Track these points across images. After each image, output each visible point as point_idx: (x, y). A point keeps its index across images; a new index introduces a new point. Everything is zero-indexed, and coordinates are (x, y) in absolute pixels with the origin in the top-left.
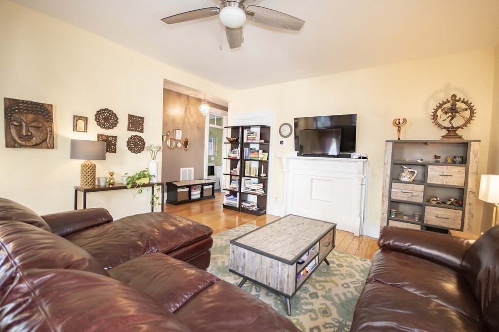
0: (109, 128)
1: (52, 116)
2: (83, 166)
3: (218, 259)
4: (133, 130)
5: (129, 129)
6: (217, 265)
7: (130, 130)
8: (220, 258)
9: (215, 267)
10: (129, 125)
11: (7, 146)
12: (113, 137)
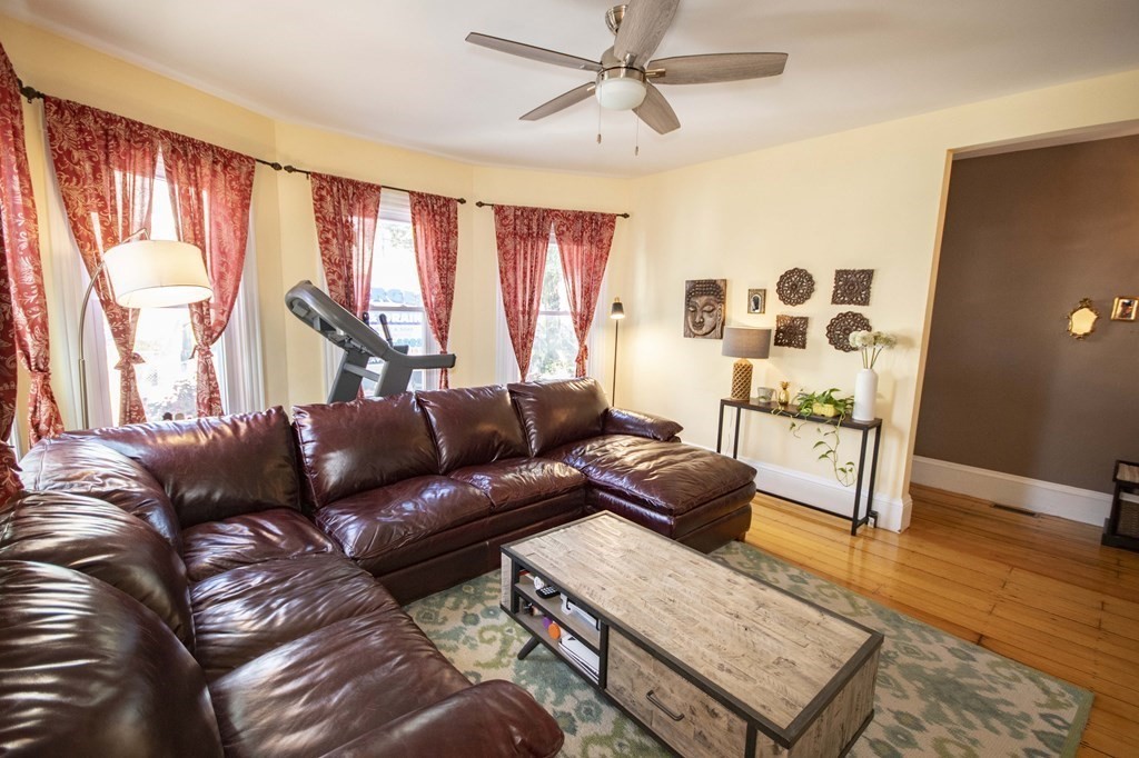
0: (798, 303)
1: (724, 295)
2: (737, 367)
4: (843, 302)
5: (835, 301)
7: (837, 303)
10: (835, 292)
11: (685, 336)
12: (802, 318)
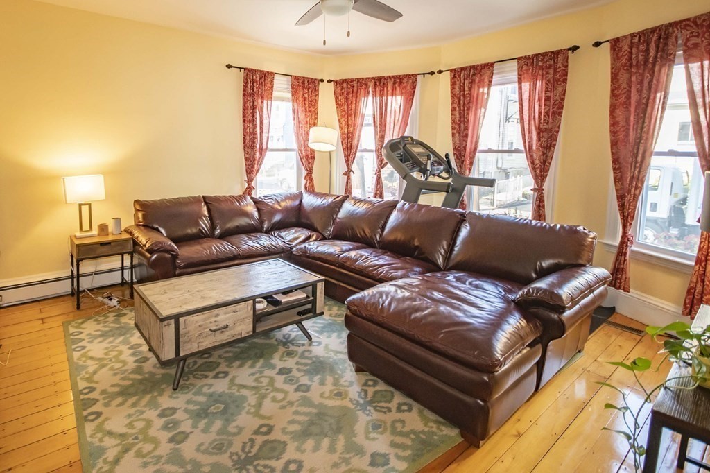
3: (331, 391)
6: (334, 378)
8: (327, 394)
9: (338, 374)
